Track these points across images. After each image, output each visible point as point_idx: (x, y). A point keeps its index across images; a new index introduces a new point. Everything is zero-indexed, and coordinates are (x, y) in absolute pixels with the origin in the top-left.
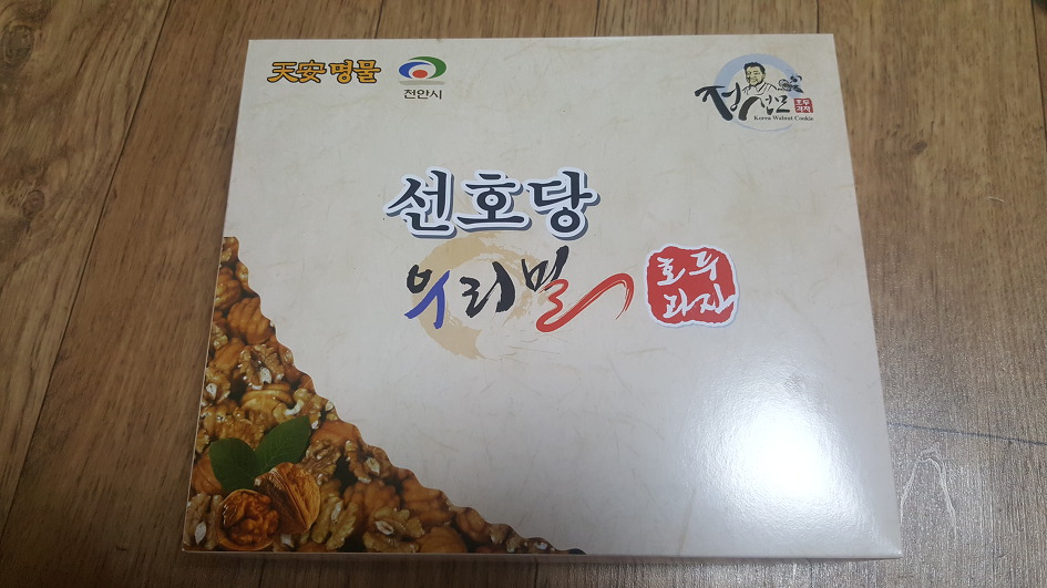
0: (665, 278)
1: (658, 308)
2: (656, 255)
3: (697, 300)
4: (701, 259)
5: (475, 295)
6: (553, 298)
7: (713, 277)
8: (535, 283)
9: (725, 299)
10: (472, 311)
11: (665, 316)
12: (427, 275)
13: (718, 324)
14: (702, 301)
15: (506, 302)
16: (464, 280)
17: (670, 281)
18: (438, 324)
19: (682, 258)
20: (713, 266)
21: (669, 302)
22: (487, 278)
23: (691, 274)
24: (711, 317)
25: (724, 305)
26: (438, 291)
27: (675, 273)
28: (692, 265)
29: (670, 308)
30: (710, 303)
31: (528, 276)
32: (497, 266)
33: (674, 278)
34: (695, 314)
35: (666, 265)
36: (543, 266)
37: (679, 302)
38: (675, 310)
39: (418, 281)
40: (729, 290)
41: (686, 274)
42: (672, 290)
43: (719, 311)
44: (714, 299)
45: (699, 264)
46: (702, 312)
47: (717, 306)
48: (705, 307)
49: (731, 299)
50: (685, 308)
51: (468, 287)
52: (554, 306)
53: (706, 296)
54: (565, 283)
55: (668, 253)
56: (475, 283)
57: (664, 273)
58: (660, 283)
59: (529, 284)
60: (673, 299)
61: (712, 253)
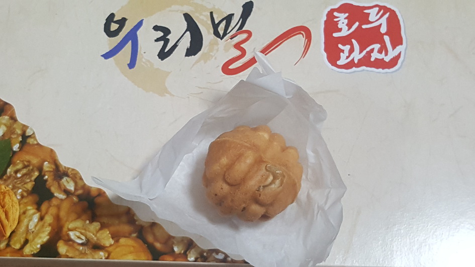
0: (340, 30)
1: (333, 55)
2: (333, 10)
3: (368, 49)
4: (373, 14)
5: (167, 42)
6: (237, 46)
7: (383, 30)
8: (221, 33)
9: (394, 47)
10: (163, 55)
11: (339, 63)
12: (122, 22)
13: (387, 70)
14: (372, 50)
15: (195, 47)
16: (156, 28)
17: (345, 32)
18: (132, 65)
19: (356, 14)
20: (384, 21)
21: (343, 51)
22: (178, 27)
23: (364, 27)
24: (380, 64)
25: (392, 54)
26: (132, 36)
27: (350, 26)
28: (365, 19)
29: (343, 56)
30: (380, 52)
31: (215, 26)
32: (187, 17)
33: (349, 30)
34: (366, 62)
35: (342, 19)
36: (229, 18)
37: (351, 51)
38: (347, 57)
39: (114, 27)
40: (397, 41)
41: (359, 27)
42: (346, 40)
43: (387, 59)
44: (383, 49)
45: (371, 19)
46: (372, 59)
47: (386, 54)
48: (375, 56)
49: (399, 49)
50: (357, 56)
51: (160, 34)
52: (238, 53)
53: (377, 47)
54: (250, 34)
55: (344, 8)
56: (166, 31)
57: (340, 26)
58: (335, 35)
59: (216, 33)
60: (347, 48)
61: (385, 9)
